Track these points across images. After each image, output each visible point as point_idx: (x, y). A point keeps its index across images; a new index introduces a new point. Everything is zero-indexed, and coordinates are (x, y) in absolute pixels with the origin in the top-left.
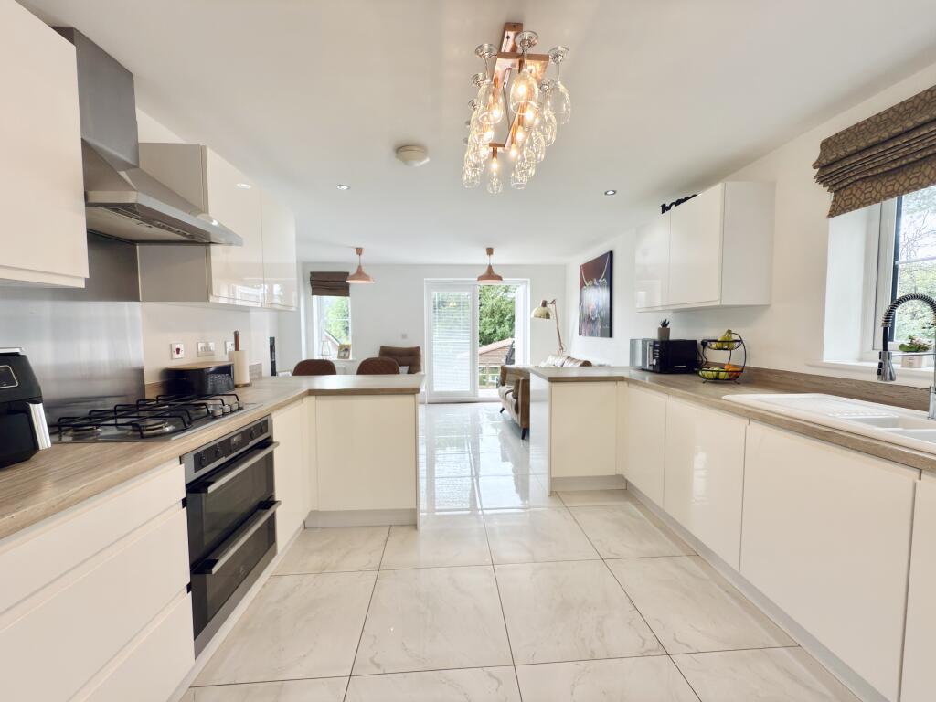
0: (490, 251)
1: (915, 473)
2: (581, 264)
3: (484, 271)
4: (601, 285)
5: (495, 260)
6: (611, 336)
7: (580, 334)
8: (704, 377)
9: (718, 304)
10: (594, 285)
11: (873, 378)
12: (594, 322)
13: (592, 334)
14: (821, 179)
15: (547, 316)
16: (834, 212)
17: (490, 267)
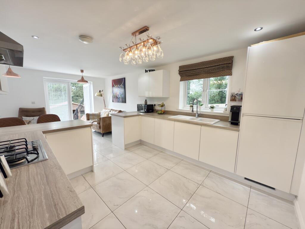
0: (82, 71)
1: (200, 126)
2: (112, 79)
3: (80, 78)
4: (122, 87)
5: (84, 74)
6: (125, 103)
7: (113, 102)
8: (158, 113)
9: (162, 97)
10: (118, 87)
11: (191, 112)
12: (119, 98)
13: (118, 102)
14: (179, 74)
15: (101, 95)
16: (181, 81)
17: (82, 77)
